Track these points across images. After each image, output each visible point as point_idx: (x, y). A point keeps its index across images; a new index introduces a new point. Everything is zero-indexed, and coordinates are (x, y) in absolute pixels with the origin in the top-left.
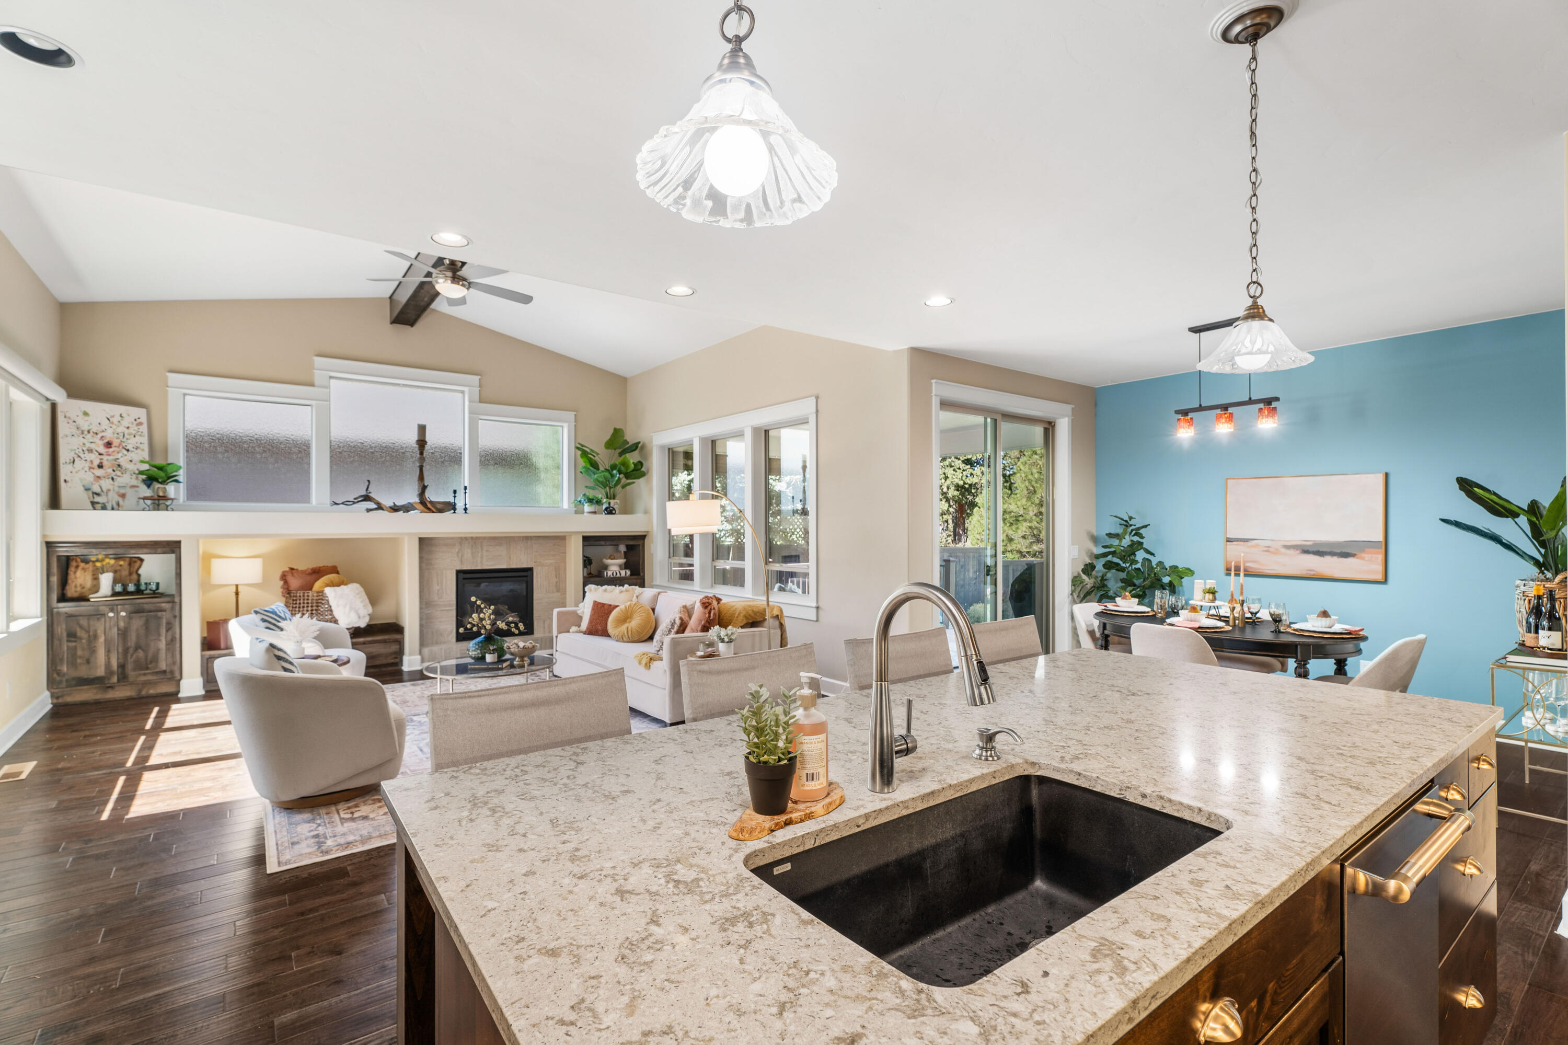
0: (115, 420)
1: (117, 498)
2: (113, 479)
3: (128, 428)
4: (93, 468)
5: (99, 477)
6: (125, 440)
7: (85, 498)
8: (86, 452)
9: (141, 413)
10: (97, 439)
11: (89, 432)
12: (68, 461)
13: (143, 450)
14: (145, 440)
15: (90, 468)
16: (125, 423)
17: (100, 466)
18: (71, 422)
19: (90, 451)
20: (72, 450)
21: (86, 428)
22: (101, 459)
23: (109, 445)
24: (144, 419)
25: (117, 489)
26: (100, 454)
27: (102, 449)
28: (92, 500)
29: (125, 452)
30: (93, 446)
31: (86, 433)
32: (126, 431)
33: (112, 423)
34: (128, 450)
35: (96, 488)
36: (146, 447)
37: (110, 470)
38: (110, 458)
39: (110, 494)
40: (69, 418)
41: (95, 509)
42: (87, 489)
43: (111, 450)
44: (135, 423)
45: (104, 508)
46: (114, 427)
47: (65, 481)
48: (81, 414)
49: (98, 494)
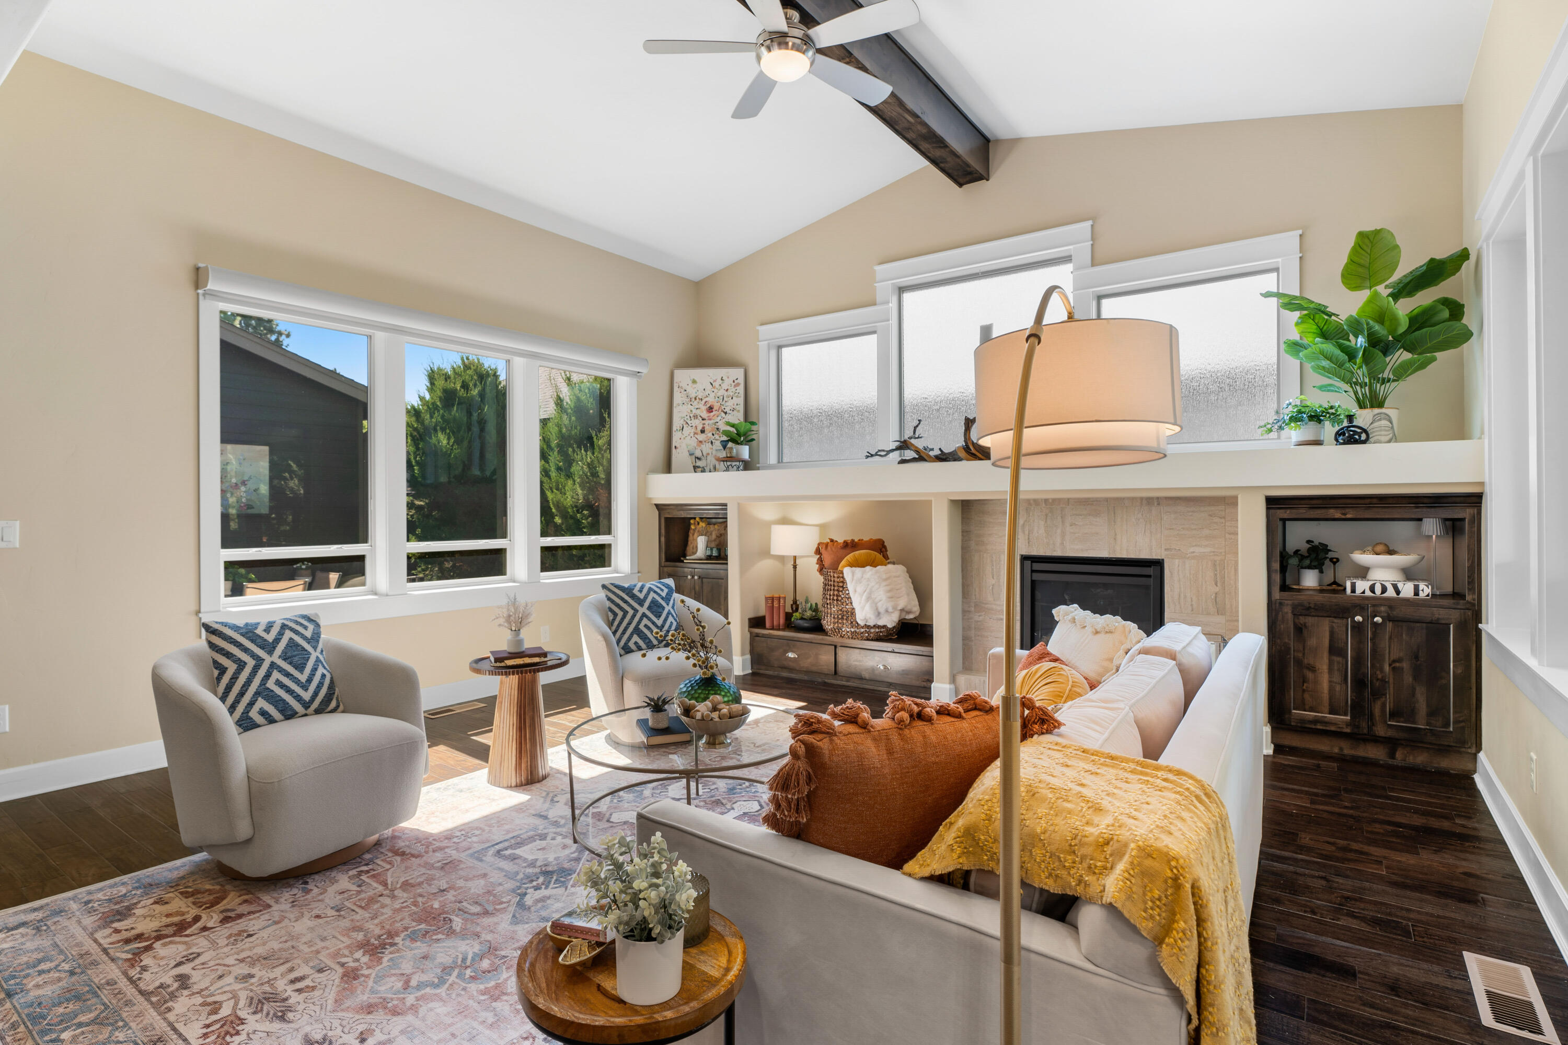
0: (716, 384)
1: (714, 462)
2: (712, 443)
3: (727, 390)
4: (697, 434)
5: (701, 442)
6: (724, 403)
7: (689, 462)
8: (692, 418)
9: (738, 373)
10: (701, 405)
11: (695, 399)
12: (678, 428)
13: (739, 411)
14: (741, 401)
15: (695, 433)
16: (725, 386)
17: (703, 431)
18: (682, 391)
19: (696, 417)
20: (682, 418)
21: (693, 395)
22: (704, 424)
23: (710, 409)
24: (741, 380)
25: (714, 453)
26: (703, 419)
27: (705, 414)
28: (694, 464)
29: (723, 415)
30: (698, 412)
31: (693, 400)
32: (726, 394)
33: (714, 388)
34: (726, 413)
35: (698, 454)
36: (741, 408)
37: (710, 435)
38: (712, 421)
39: (709, 457)
40: (682, 388)
41: (695, 472)
42: (691, 455)
43: (712, 414)
44: (733, 384)
45: (703, 471)
46: (716, 391)
47: (676, 447)
48: (690, 383)
49: (699, 459)
